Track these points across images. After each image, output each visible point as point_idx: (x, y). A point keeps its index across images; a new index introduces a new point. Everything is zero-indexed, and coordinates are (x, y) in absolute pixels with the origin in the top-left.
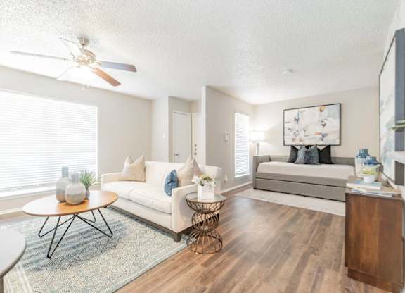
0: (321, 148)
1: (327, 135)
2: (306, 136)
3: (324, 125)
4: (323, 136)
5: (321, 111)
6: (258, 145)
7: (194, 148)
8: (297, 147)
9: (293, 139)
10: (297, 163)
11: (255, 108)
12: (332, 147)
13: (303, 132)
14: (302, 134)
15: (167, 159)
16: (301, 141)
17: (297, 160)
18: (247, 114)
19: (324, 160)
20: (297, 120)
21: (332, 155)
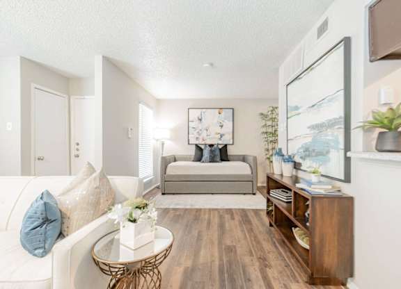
0: (220, 147)
1: (223, 135)
2: (207, 136)
3: (222, 126)
4: (221, 136)
5: (220, 113)
6: (163, 144)
7: (74, 146)
8: (200, 146)
9: (197, 138)
10: (203, 162)
11: (159, 102)
12: (228, 146)
13: (205, 131)
14: (204, 134)
15: (19, 171)
16: (203, 140)
17: (203, 159)
18: (151, 108)
19: (224, 158)
20: (200, 120)
21: (228, 154)
